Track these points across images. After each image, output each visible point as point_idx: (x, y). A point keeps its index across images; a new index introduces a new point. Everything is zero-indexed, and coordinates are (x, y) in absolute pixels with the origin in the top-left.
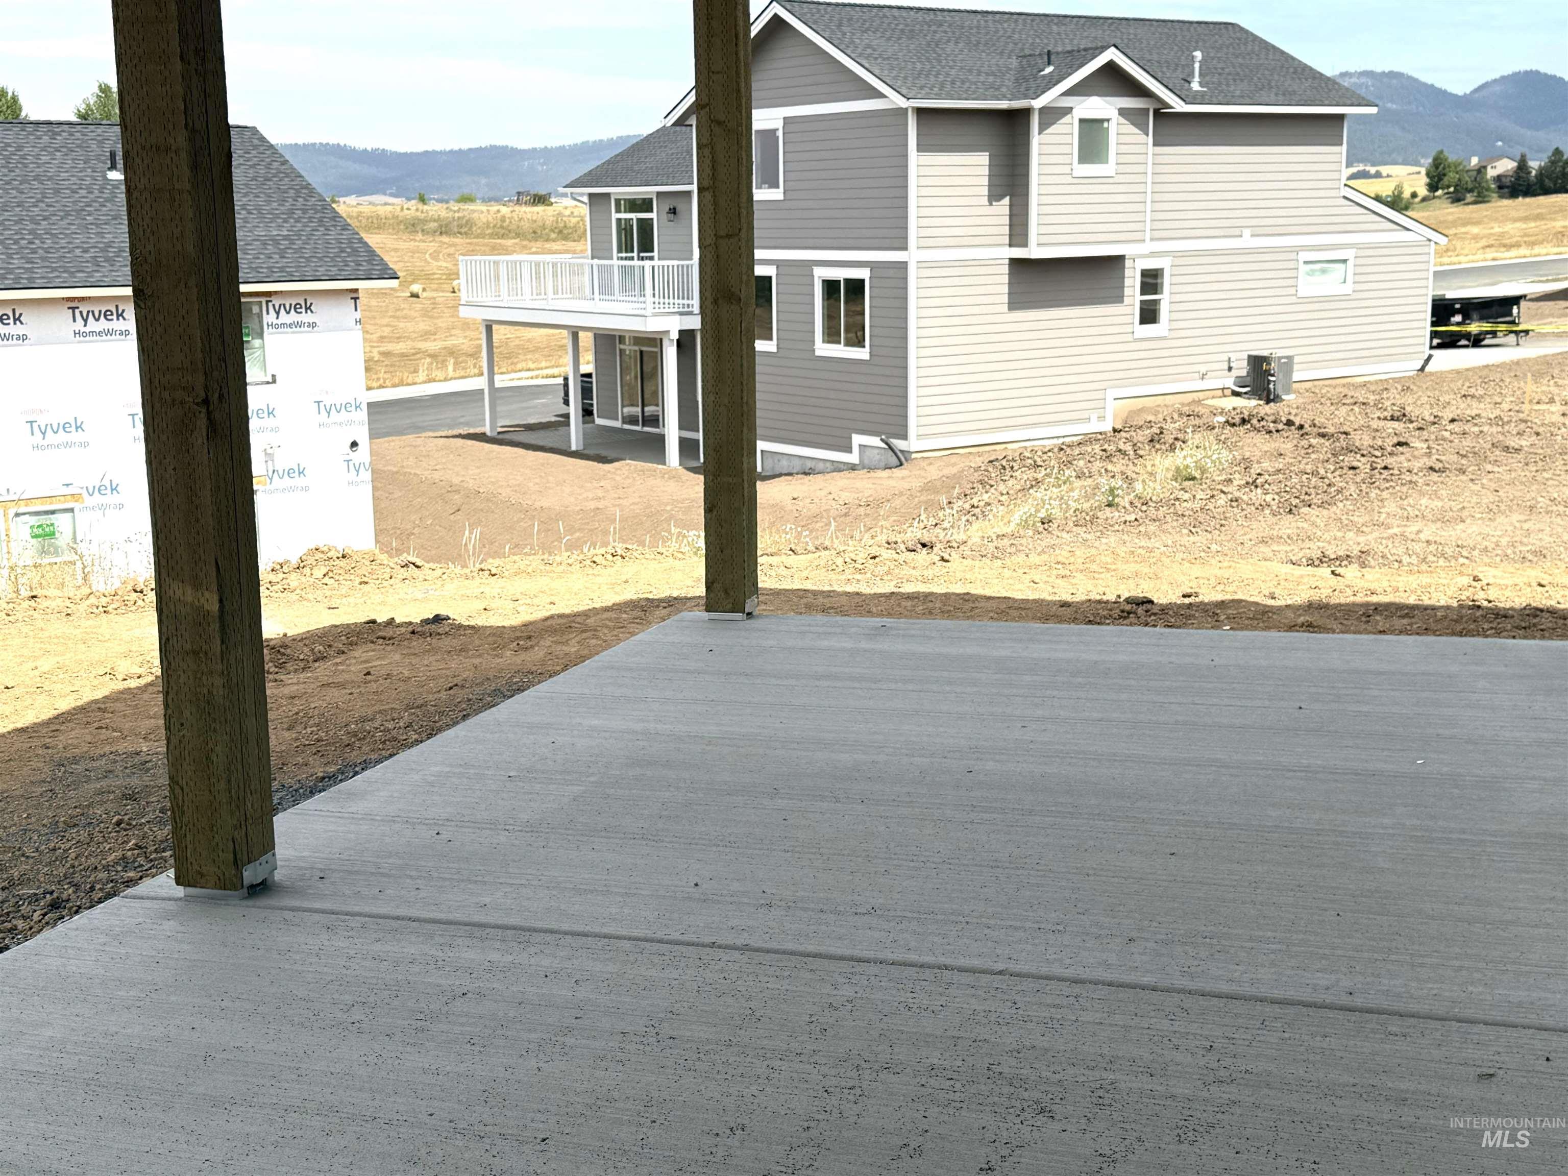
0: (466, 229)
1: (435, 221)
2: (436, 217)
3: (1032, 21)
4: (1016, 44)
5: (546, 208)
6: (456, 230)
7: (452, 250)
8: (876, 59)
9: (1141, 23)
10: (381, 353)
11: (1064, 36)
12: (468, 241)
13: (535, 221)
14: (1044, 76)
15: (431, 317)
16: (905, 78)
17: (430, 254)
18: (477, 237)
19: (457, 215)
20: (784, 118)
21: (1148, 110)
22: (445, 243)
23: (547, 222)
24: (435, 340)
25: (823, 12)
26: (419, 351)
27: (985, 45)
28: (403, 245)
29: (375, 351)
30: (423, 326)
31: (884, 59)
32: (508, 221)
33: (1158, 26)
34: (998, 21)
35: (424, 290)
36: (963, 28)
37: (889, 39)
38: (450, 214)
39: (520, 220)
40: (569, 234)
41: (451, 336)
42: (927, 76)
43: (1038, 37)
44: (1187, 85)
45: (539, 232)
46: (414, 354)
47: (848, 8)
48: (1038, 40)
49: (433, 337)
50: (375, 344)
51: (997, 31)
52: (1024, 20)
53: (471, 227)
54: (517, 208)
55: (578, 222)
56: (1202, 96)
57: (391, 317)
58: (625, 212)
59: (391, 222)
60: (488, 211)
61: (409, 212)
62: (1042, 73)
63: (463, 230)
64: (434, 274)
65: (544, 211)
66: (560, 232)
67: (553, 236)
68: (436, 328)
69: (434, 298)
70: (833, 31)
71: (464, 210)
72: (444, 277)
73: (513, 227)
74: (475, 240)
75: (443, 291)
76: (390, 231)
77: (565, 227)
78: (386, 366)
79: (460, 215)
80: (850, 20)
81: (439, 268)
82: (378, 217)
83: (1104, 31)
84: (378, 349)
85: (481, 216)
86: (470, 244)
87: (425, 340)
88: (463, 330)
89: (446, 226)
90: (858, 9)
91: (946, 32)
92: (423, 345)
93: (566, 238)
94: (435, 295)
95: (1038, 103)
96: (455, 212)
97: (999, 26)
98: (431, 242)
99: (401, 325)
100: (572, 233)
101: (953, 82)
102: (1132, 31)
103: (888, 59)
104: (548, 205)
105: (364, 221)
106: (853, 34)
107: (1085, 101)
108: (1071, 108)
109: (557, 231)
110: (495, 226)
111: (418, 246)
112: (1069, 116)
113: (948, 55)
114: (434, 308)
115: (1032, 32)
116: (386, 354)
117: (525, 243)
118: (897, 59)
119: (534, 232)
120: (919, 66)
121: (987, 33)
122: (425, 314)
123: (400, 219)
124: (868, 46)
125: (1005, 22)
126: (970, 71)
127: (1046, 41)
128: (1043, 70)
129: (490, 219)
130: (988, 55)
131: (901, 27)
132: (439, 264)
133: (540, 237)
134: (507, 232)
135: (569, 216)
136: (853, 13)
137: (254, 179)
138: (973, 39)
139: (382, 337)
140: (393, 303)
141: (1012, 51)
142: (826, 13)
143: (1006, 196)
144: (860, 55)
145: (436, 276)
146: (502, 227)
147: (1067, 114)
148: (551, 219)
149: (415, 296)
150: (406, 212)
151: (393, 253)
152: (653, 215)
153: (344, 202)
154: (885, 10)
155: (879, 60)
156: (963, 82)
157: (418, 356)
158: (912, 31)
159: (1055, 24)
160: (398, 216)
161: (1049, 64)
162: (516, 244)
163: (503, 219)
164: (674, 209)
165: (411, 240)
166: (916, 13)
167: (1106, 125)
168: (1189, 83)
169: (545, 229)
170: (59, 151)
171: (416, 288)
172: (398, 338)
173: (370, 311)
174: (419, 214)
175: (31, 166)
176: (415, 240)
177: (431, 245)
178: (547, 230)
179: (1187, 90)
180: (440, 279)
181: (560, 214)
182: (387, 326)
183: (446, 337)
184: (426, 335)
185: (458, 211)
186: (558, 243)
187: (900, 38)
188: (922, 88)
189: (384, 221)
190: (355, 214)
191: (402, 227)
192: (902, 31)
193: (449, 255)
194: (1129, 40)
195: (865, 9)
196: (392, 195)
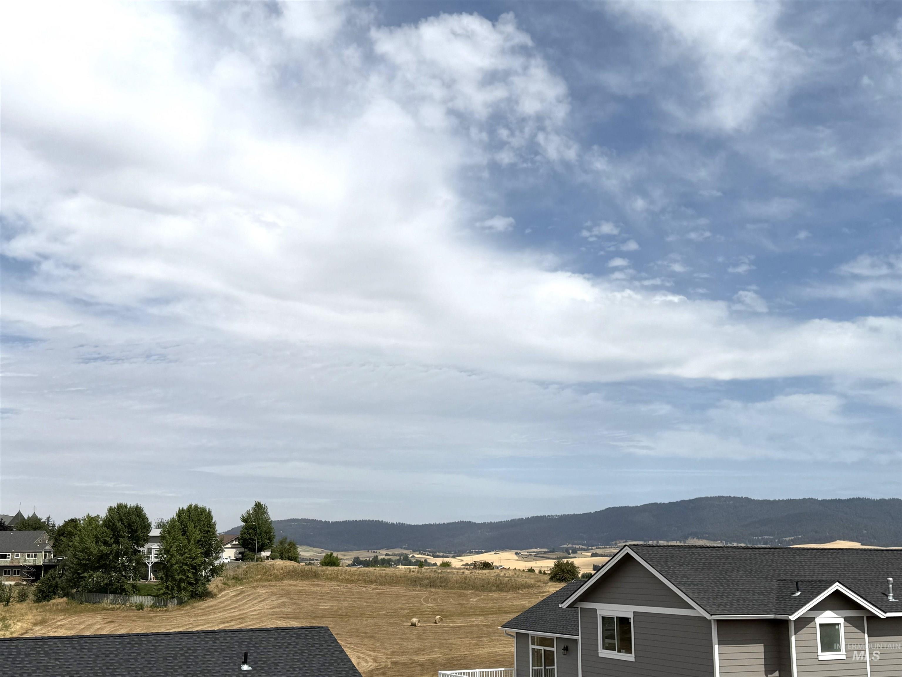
0: (444, 584)
1: (428, 579)
2: (428, 576)
3: (784, 553)
4: (774, 570)
5: (490, 571)
6: (439, 584)
7: (436, 596)
8: (689, 585)
9: (851, 552)
10: (392, 663)
11: (804, 564)
12: (445, 591)
13: (484, 579)
14: (795, 597)
15: (423, 639)
16: (708, 599)
17: (423, 599)
18: (451, 588)
19: (440, 575)
20: (634, 612)
21: (863, 617)
22: (433, 592)
23: (491, 580)
24: (423, 654)
25: (655, 552)
26: (414, 662)
27: (755, 572)
28: (408, 593)
29: (389, 661)
30: (417, 645)
31: (695, 585)
32: (468, 579)
33: (862, 554)
34: (762, 554)
35: (419, 621)
36: (741, 560)
37: (696, 570)
38: (436, 575)
39: (475, 579)
40: (502, 587)
41: (433, 652)
42: (722, 596)
43: (788, 565)
44: (885, 597)
45: (486, 586)
46: (411, 664)
47: (670, 549)
48: (788, 567)
49: (422, 652)
50: (389, 657)
51: (762, 562)
52: (778, 553)
53: (448, 582)
54: (474, 571)
55: (508, 581)
56: (896, 605)
57: (400, 638)
58: (537, 645)
59: (403, 579)
60: (457, 572)
61: (414, 573)
62: (794, 595)
63: (443, 585)
64: (426, 611)
65: (489, 573)
66: (498, 586)
67: (494, 588)
68: (425, 646)
69: (424, 627)
70: (662, 566)
71: (444, 572)
72: (431, 613)
73: (471, 583)
74: (449, 591)
75: (429, 622)
76: (403, 584)
77: (501, 583)
78: (395, 671)
79: (442, 575)
80: (672, 557)
81: (428, 607)
82: (396, 577)
83: (828, 559)
84: (390, 660)
85: (454, 576)
86: (447, 592)
87: (418, 655)
88: (439, 648)
89: (434, 581)
90: (676, 549)
91: (730, 563)
92: (416, 658)
93: (501, 590)
94: (425, 625)
95: (793, 617)
96: (439, 573)
97: (764, 558)
98: (425, 591)
99: (405, 644)
100: (504, 587)
101: (738, 601)
102: (846, 558)
103: (697, 585)
104: (492, 569)
105: (388, 579)
106: (675, 568)
107: (823, 613)
108: (814, 618)
109: (495, 585)
110: (461, 582)
111: (417, 594)
112: (813, 622)
113: (734, 581)
114: (424, 633)
115: (784, 561)
116: (395, 663)
117: (477, 592)
118: (702, 585)
119: (483, 586)
120: (716, 589)
121: (756, 563)
122: (419, 637)
123: (408, 577)
124: (684, 576)
125: (767, 554)
126: (748, 592)
127: (793, 568)
128: (795, 594)
129: (458, 578)
130: (758, 579)
131: (703, 560)
132: (428, 605)
133: (486, 589)
134: (467, 586)
135: (503, 577)
136: (673, 552)
137: (323, 664)
138: (748, 568)
139: (393, 652)
140: (401, 630)
141: (773, 576)
142: (658, 552)
143: (776, 671)
144: (680, 583)
145: (427, 613)
146: (465, 583)
147: (812, 621)
148: (493, 578)
149: (414, 625)
150: (412, 573)
151: (403, 598)
152: (554, 649)
153: (379, 553)
154: (693, 549)
155: (692, 586)
156: (744, 601)
157: (413, 665)
158: (710, 563)
159: (798, 555)
160: (407, 576)
161: (798, 590)
162: (472, 593)
163: (466, 578)
164: (567, 647)
165: (414, 590)
166: (712, 550)
167: (837, 627)
168: (887, 596)
169: (489, 584)
170: (217, 651)
171: (414, 620)
172: (403, 652)
173: (388, 634)
174: (419, 575)
175: (200, 663)
176: (416, 591)
177: (424, 593)
178: (490, 585)
179: (886, 601)
180: (429, 614)
181: (498, 575)
182: (397, 644)
183: (430, 652)
184: (419, 651)
185: (441, 573)
186: (496, 593)
187: (703, 569)
188: (719, 606)
189: (399, 579)
190: (384, 575)
191: (409, 582)
192: (704, 563)
193: (434, 599)
194: (845, 565)
195: (681, 549)
196: (405, 549)
